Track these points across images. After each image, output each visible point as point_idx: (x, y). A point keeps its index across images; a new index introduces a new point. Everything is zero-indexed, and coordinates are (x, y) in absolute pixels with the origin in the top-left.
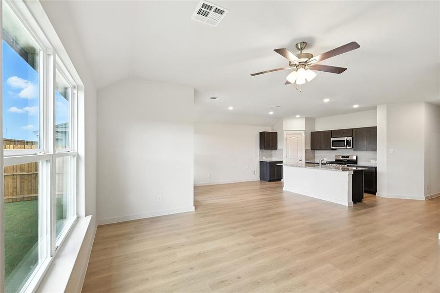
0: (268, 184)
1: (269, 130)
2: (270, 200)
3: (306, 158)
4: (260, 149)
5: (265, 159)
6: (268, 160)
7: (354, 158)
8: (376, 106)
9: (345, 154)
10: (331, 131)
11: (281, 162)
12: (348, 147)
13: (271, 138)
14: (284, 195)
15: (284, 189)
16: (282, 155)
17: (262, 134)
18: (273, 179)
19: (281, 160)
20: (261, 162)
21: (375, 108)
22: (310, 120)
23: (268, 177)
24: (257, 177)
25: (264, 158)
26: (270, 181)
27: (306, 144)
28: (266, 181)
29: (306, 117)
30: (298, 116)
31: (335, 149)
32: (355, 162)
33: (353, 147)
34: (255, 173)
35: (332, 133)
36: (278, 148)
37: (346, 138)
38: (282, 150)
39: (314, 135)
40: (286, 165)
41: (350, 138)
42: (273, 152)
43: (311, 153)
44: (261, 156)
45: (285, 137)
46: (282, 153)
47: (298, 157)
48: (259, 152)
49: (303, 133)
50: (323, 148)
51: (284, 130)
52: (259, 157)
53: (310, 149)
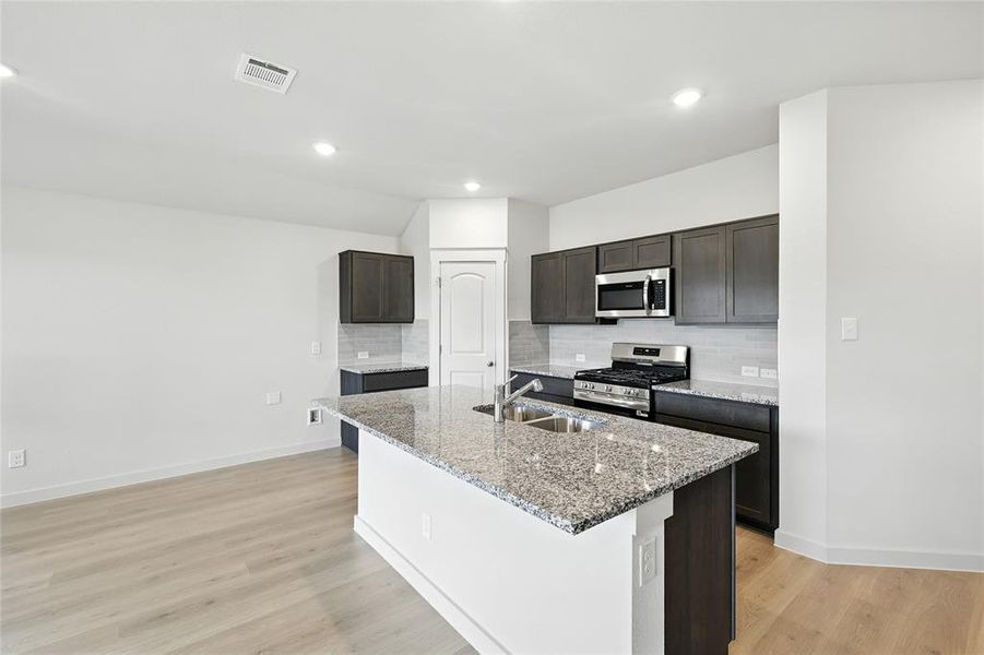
3: (513, 357)
4: (342, 322)
6: (382, 363)
7: (679, 357)
8: (778, 107)
9: (648, 341)
10: (597, 247)
12: (656, 313)
13: (382, 278)
16: (429, 343)
19: (421, 365)
20: (343, 376)
22: (527, 210)
25: (363, 356)
27: (511, 299)
30: (472, 187)
31: (613, 321)
32: (682, 373)
33: (673, 312)
34: (319, 419)
35: (600, 256)
36: (416, 317)
37: (649, 272)
38: (426, 323)
39: (542, 264)
41: (664, 274)
43: (533, 334)
45: (434, 276)
46: (428, 338)
47: (482, 352)
48: (339, 333)
49: (501, 256)
50: (570, 317)
51: (431, 246)
52: (339, 352)
53: (530, 319)
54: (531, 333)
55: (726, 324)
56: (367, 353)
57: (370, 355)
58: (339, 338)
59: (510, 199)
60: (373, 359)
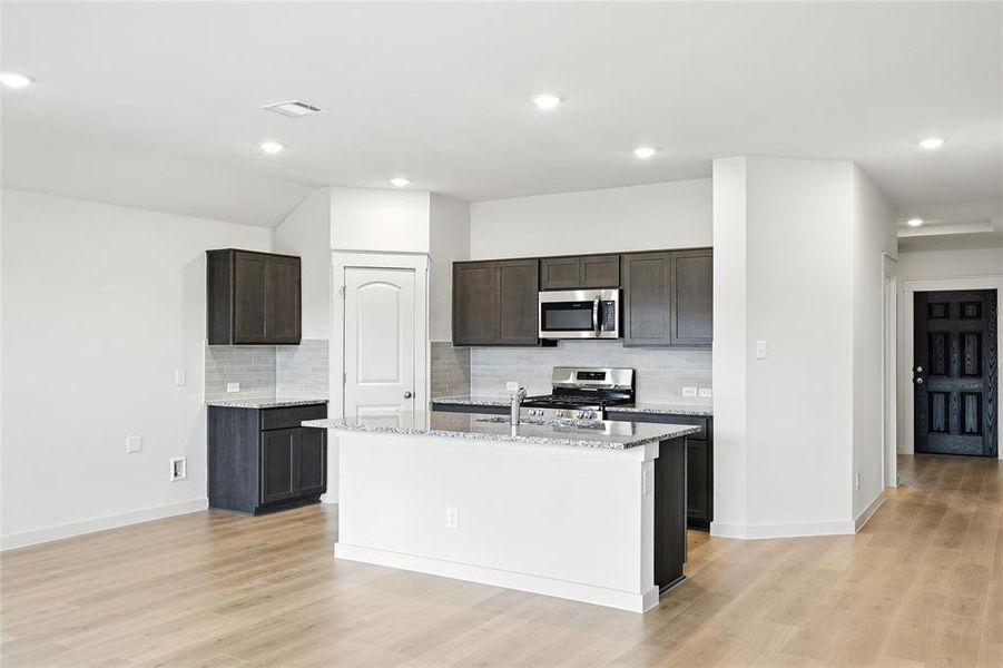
0: (255, 531)
1: (257, 241)
2: (269, 645)
3: (435, 387)
4: (211, 342)
5: (236, 396)
6: (255, 398)
8: (712, 164)
9: (592, 365)
10: (539, 260)
11: (319, 410)
12: (604, 334)
13: (268, 284)
14: (346, 591)
15: (341, 551)
16: (327, 370)
17: (220, 263)
18: (282, 495)
19: (320, 398)
20: (215, 413)
21: (706, 172)
22: (450, 208)
23: (251, 486)
24: (196, 493)
25: (233, 388)
26: (264, 508)
27: (433, 315)
28: (246, 511)
29: (437, 187)
30: (400, 182)
31: (552, 343)
33: (621, 334)
34: (183, 473)
35: (542, 270)
36: (305, 337)
37: (599, 292)
38: (323, 346)
39: (465, 273)
40: (345, 424)
41: (614, 295)
42: (282, 355)
43: (454, 359)
44: (216, 377)
45: (337, 288)
46: (327, 363)
47: (397, 380)
48: (207, 357)
49: (421, 264)
50: (503, 339)
51: (333, 246)
52: (207, 383)
53: (451, 340)
54: (451, 356)
55: (670, 346)
56: (238, 384)
57: (241, 387)
58: (206, 364)
59: (431, 193)
60: (245, 393)
